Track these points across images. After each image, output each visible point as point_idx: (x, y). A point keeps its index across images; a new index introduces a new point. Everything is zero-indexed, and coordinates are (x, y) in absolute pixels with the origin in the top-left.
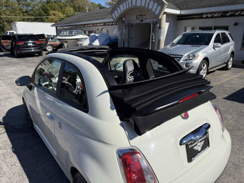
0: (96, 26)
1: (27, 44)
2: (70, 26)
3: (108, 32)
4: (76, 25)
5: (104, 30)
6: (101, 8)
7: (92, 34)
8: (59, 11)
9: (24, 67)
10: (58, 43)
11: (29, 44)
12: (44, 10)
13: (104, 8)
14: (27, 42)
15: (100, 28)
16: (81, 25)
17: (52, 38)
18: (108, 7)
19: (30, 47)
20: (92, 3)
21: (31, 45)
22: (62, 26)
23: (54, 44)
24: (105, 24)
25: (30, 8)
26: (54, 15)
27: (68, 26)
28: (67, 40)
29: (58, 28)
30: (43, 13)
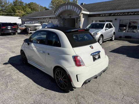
0: (45, 19)
1: (7, 28)
2: (30, 19)
3: (52, 22)
4: (34, 19)
5: (50, 21)
6: (46, 9)
7: (44, 23)
8: (22, 10)
9: (8, 40)
10: (24, 28)
11: (8, 28)
12: (13, 10)
13: (48, 9)
14: (7, 27)
15: (48, 20)
16: (37, 18)
17: (20, 25)
18: (50, 9)
19: (9, 29)
20: (41, 6)
21: (10, 28)
22: (25, 19)
23: (22, 29)
24: (50, 18)
25: (4, 8)
26: (19, 12)
27: (29, 19)
28: (30, 26)
29: (23, 20)
30: (12, 11)
